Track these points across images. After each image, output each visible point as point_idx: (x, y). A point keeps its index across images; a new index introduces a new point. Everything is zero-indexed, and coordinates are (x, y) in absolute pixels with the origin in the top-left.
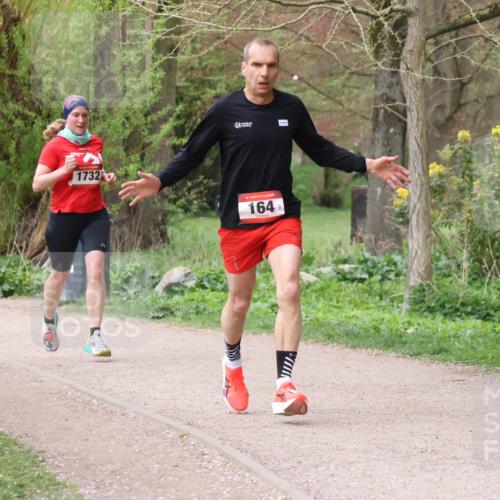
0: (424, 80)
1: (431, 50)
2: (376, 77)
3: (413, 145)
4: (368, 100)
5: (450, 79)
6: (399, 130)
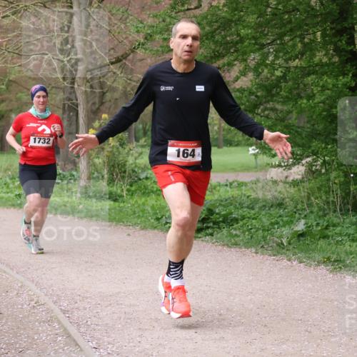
0: (86, 91)
1: (89, 77)
2: (64, 89)
3: (81, 121)
4: (60, 100)
5: (98, 91)
6: (75, 114)
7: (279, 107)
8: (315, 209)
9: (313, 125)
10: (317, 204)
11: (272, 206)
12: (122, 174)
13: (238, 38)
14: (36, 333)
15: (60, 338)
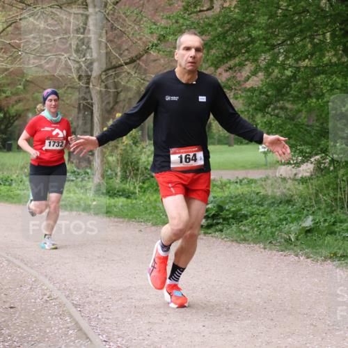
0: (101, 91)
1: (103, 77)
2: (79, 89)
3: (96, 120)
4: (76, 100)
5: (112, 90)
6: (90, 113)
7: (288, 105)
8: (323, 206)
9: (322, 124)
10: (325, 201)
11: (281, 203)
12: (135, 171)
13: (249, 39)
14: (48, 327)
15: (71, 332)
